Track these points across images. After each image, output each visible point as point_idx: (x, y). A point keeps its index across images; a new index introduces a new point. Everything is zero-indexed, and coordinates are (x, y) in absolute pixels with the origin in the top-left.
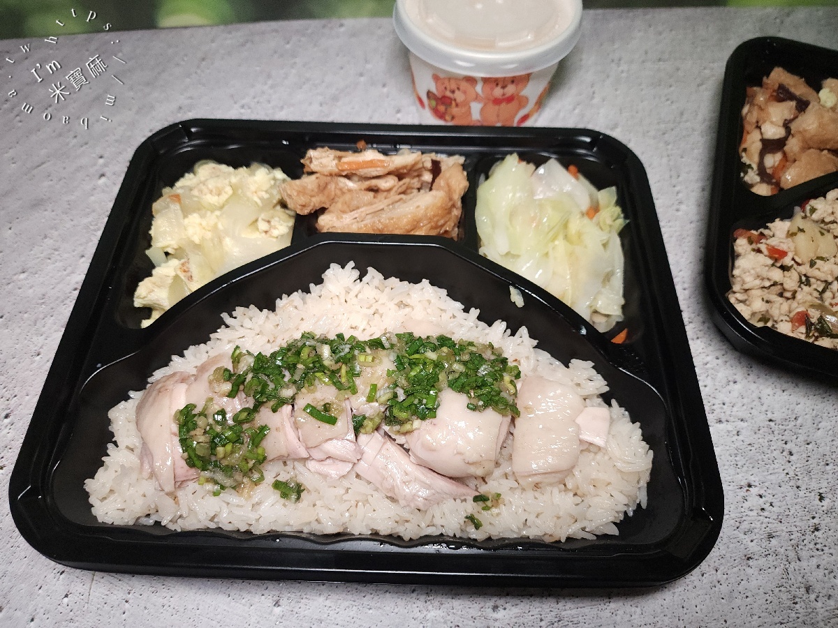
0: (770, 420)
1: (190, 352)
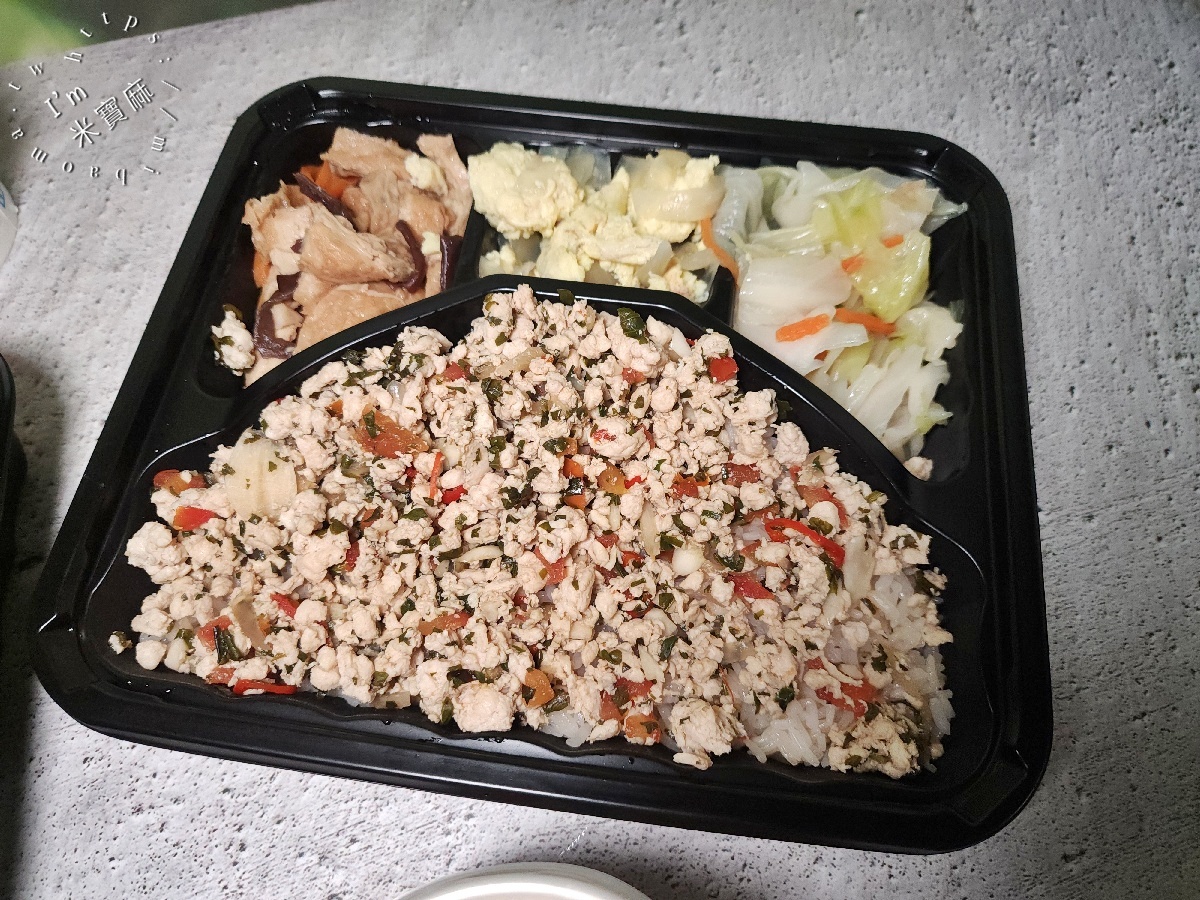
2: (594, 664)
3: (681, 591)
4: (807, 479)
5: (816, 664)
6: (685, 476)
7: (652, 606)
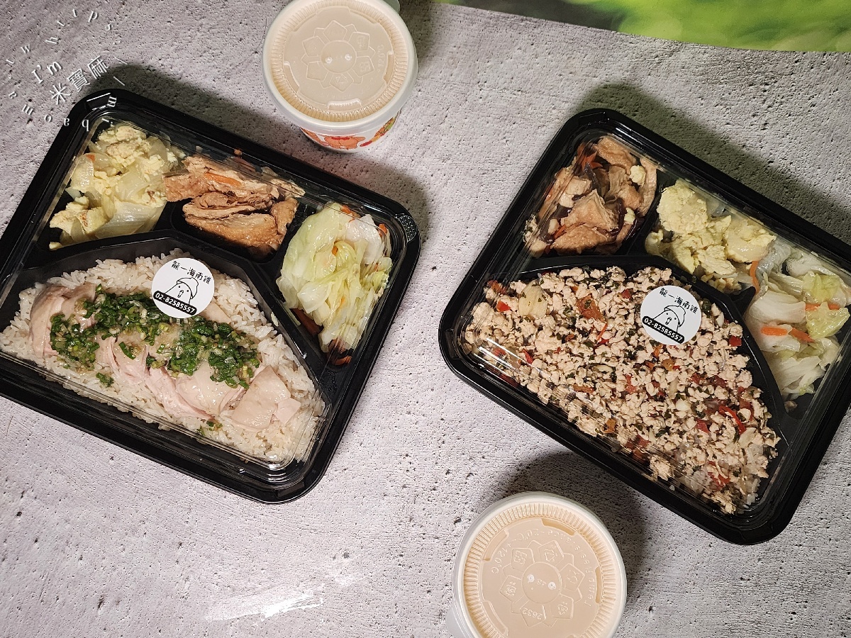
0: (442, 419)
1: (75, 274)
2: (630, 426)
3: (675, 415)
4: (744, 396)
5: (713, 464)
6: (697, 374)
7: (661, 415)
